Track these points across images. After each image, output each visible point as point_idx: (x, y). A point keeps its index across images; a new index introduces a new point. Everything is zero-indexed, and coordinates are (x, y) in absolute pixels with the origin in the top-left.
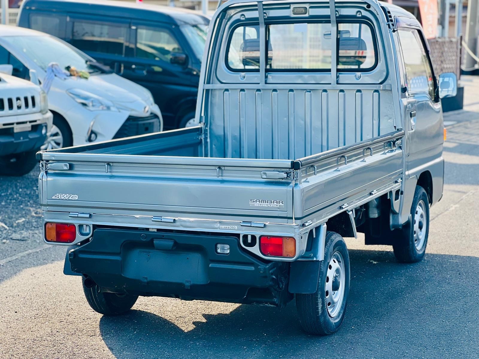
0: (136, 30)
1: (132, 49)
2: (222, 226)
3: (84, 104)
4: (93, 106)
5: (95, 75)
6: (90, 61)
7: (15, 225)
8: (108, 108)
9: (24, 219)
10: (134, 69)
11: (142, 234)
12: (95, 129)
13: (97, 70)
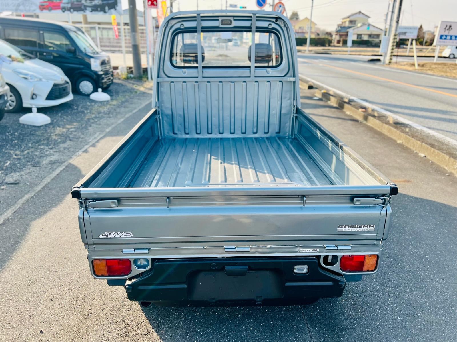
0: (43, 34)
1: (42, 45)
2: (302, 250)
3: (25, 78)
4: (31, 79)
5: (28, 60)
6: (22, 52)
7: (4, 168)
8: (41, 80)
9: (9, 162)
10: (45, 56)
11: (213, 263)
12: (35, 92)
13: (26, 57)
